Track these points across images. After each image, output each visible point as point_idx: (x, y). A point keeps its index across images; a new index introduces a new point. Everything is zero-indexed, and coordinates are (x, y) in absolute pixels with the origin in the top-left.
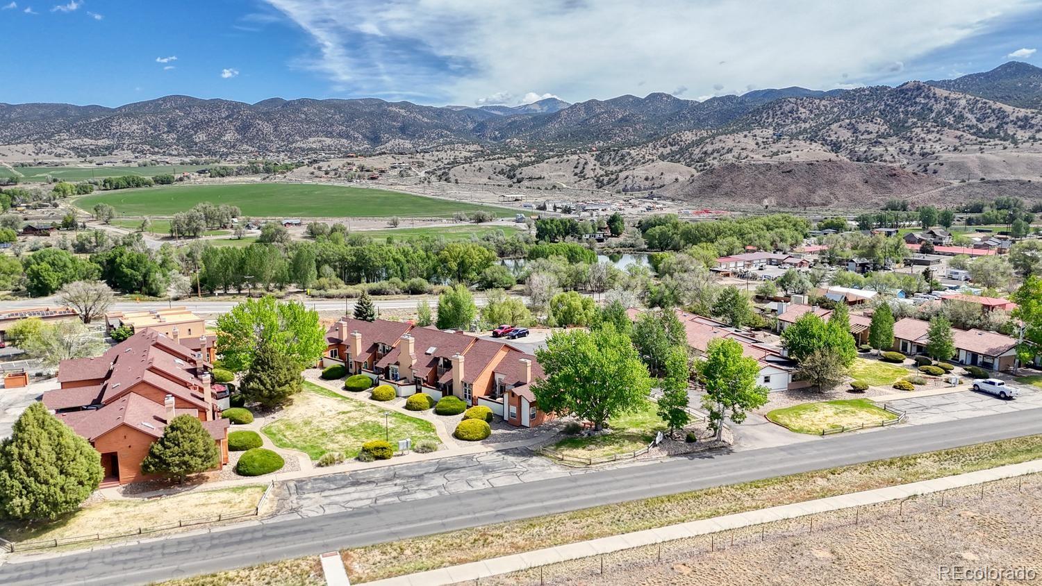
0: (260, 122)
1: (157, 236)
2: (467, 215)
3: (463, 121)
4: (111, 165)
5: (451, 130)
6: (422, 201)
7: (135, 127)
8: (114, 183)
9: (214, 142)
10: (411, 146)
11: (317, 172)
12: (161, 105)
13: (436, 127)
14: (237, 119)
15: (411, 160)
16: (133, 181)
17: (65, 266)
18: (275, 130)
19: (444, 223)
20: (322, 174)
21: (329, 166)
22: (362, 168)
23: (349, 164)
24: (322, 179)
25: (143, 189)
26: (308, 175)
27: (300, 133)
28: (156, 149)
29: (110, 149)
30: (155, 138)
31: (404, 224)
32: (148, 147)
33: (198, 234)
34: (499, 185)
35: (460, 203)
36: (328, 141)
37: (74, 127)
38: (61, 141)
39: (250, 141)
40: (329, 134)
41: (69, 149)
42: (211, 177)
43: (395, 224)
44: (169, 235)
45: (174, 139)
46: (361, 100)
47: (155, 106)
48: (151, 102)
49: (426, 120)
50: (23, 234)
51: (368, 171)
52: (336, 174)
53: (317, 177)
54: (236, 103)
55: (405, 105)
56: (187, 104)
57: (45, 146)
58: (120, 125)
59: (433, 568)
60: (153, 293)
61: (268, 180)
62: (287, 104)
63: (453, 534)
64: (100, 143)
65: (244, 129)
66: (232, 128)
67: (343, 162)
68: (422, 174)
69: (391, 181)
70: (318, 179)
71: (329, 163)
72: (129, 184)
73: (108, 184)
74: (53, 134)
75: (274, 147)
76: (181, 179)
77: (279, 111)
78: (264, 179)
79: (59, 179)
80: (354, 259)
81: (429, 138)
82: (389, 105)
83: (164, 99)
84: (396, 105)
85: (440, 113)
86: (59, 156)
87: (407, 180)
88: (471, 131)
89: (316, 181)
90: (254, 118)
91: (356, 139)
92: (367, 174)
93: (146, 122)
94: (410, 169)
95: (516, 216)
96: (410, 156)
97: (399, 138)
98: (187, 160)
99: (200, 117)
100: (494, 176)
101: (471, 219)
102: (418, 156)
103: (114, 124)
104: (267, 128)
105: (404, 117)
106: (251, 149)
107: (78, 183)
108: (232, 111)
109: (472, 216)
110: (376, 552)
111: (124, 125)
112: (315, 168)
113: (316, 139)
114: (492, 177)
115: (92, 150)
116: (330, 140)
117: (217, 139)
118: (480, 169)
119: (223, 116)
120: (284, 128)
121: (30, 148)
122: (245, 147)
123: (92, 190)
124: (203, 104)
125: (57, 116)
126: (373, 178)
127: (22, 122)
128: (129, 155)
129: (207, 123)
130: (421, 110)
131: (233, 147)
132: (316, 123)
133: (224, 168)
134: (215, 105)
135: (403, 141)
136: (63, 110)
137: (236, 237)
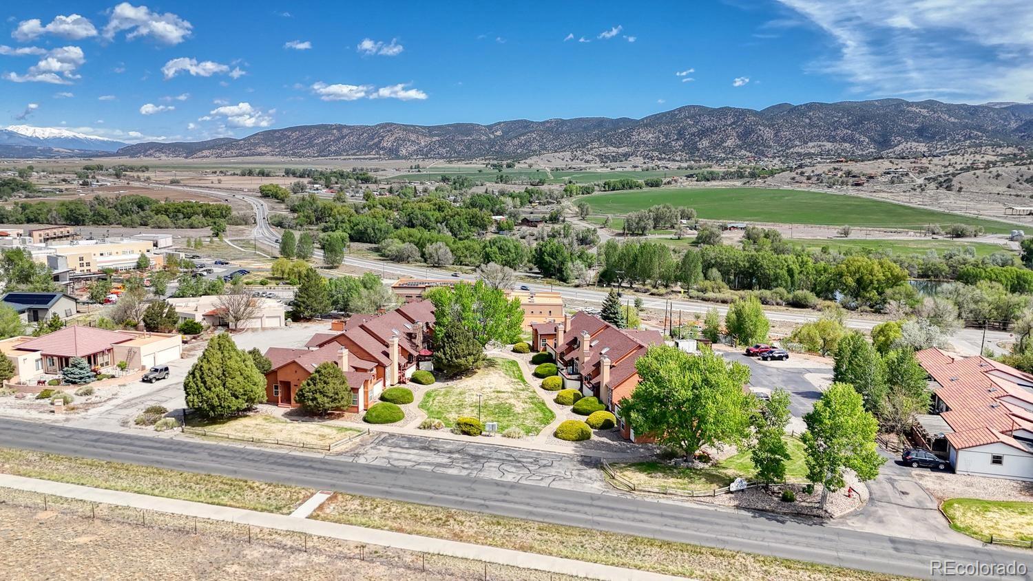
0: (761, 128)
1: (613, 232)
2: (943, 228)
3: (1005, 120)
4: (620, 170)
5: (984, 131)
6: (901, 210)
7: (650, 136)
8: (612, 185)
9: (715, 148)
10: (926, 149)
11: (798, 178)
12: (676, 115)
13: (966, 126)
14: (741, 125)
15: (913, 165)
16: (628, 183)
17: (509, 250)
18: (776, 135)
19: (911, 236)
20: (804, 179)
21: (813, 172)
22: (848, 174)
23: (835, 169)
24: (802, 185)
25: (635, 190)
26: (788, 180)
27: (800, 137)
28: (663, 156)
29: (626, 156)
30: (664, 145)
31: (857, 233)
32: (657, 154)
33: (645, 232)
34: (1017, 196)
35: (948, 214)
36: (829, 145)
37: (604, 137)
38: (592, 149)
39: (749, 147)
40: (832, 139)
41: (596, 156)
42: (697, 181)
43: (846, 233)
44: (621, 231)
45: (680, 146)
46: (877, 101)
47: (670, 117)
48: (668, 113)
49: (953, 120)
50: (520, 224)
51: (854, 177)
52: (818, 180)
53: (797, 182)
54: (743, 110)
55: (930, 105)
56: (697, 113)
57: (579, 153)
58: (639, 135)
59: (373, 527)
60: (564, 279)
61: (747, 185)
62: (793, 109)
63: (426, 508)
64: (621, 150)
65: (745, 135)
66: (735, 134)
67: (829, 168)
68: (920, 181)
69: (877, 187)
70: (798, 184)
71: (814, 168)
72: (624, 186)
73: (608, 187)
74: (587, 144)
75: (771, 152)
76: (669, 183)
77: (783, 117)
78: (745, 183)
79: (574, 181)
80: (747, 265)
81: (952, 140)
82: (908, 104)
83: (680, 110)
84: (918, 104)
85: (973, 111)
86: (587, 162)
87: (898, 188)
88: (1013, 131)
89: (796, 187)
90: (758, 124)
91: (860, 143)
92: (851, 180)
93: (661, 131)
94: (907, 175)
95: (1012, 233)
96: (913, 160)
97: (914, 141)
98: (685, 165)
99: (708, 125)
100: (1017, 184)
101: (947, 234)
102: (924, 160)
103: (634, 133)
104: (768, 133)
105: (925, 117)
106: (748, 154)
107: (584, 185)
108: (738, 118)
109: (949, 230)
110: (357, 502)
111: (642, 135)
112: (797, 174)
113: (816, 143)
114: (1013, 185)
115: (613, 156)
116: (831, 144)
117: (718, 145)
118: (998, 175)
119: (729, 123)
120: (786, 133)
121: (568, 155)
122: (743, 152)
123: (593, 191)
124: (711, 112)
125: (595, 127)
126: (857, 185)
127: (569, 134)
128: (639, 161)
129: (712, 131)
130: (950, 109)
131: (732, 152)
132: (820, 127)
133: (711, 173)
134: (723, 112)
135: (917, 144)
136: (600, 123)
137: (677, 237)
